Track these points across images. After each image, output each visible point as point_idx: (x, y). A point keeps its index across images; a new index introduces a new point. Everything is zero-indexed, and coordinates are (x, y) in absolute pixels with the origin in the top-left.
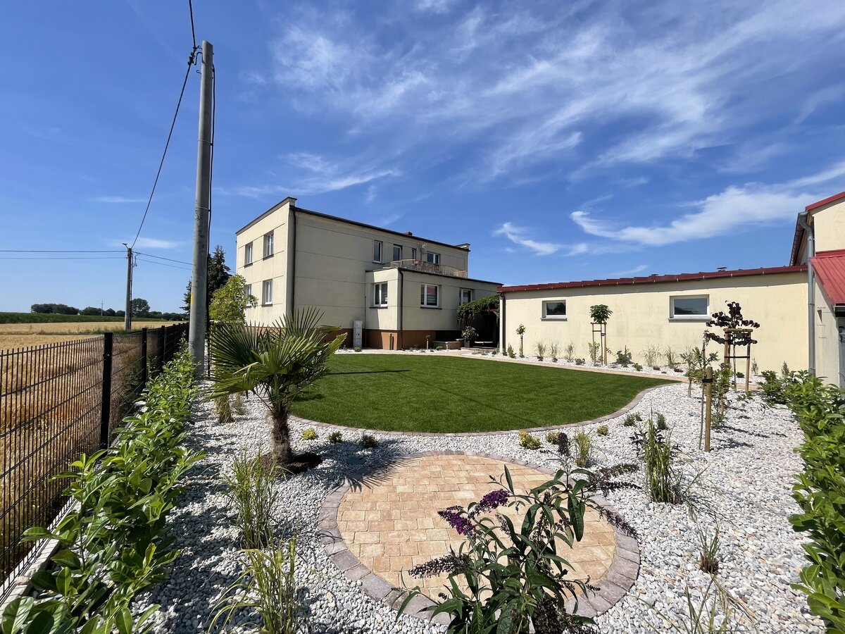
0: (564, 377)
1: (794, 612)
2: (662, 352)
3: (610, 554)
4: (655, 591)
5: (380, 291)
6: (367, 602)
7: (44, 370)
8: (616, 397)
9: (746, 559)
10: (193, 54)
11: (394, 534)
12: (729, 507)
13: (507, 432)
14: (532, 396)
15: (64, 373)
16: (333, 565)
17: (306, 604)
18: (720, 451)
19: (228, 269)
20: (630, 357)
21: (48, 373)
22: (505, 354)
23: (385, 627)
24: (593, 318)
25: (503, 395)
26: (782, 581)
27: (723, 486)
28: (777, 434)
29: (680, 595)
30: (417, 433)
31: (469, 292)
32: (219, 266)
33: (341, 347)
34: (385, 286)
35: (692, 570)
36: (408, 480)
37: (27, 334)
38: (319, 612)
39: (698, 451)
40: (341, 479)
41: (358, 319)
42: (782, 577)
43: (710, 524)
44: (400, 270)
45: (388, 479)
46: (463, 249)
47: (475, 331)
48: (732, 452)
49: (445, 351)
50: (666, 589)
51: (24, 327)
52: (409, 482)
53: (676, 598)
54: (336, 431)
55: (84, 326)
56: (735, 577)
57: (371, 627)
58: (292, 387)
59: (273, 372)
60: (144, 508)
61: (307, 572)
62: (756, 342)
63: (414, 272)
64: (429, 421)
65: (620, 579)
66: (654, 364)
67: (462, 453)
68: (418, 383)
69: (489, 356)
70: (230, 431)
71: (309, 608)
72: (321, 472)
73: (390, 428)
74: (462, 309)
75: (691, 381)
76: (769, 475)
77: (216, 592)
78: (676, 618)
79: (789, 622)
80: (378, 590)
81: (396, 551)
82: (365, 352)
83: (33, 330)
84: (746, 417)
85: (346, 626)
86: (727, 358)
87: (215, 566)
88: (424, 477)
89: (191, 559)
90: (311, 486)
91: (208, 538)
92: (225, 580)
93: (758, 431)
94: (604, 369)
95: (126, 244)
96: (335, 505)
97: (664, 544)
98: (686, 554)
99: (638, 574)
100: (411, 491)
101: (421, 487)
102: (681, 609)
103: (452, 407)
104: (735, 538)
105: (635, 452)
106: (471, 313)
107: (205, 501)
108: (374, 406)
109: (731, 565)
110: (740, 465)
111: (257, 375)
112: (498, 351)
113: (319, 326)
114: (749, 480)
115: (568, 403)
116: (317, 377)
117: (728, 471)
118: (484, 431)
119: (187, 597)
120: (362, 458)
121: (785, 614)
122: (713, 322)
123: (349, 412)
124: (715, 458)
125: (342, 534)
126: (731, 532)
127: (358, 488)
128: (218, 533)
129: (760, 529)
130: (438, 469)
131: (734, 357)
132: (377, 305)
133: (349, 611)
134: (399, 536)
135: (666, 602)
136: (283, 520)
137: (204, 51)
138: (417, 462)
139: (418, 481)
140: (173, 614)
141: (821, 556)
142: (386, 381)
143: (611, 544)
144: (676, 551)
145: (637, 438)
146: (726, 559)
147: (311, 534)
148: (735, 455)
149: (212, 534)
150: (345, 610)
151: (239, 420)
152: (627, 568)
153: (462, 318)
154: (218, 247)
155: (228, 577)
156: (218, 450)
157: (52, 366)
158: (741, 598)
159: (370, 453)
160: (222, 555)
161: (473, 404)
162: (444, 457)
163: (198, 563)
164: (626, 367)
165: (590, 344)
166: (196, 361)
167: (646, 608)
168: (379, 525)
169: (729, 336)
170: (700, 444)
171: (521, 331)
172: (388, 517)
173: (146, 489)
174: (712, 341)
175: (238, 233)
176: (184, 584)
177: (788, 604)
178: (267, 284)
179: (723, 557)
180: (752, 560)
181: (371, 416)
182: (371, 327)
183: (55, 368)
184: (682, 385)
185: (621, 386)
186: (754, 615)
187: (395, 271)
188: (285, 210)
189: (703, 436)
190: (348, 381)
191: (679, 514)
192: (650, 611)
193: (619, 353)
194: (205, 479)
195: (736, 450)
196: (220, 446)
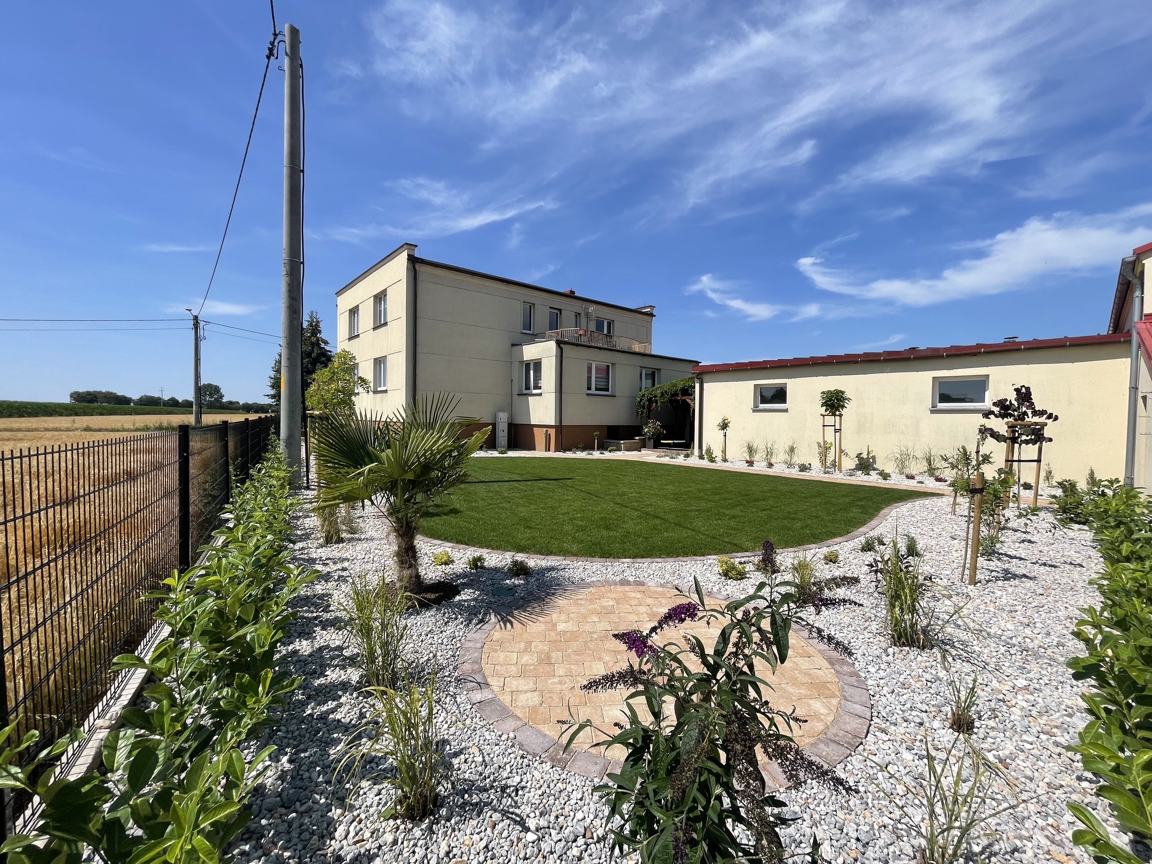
0: (782, 487)
1: (1067, 780)
2: (919, 454)
3: (832, 708)
4: (889, 752)
5: (532, 372)
6: (522, 757)
7: (97, 476)
8: (852, 514)
9: (1012, 717)
10: (272, 43)
11: (555, 680)
12: (995, 654)
13: (702, 558)
14: (736, 511)
15: (122, 479)
16: (478, 715)
17: (447, 759)
18: (990, 584)
19: (326, 343)
20: (874, 461)
21: (101, 480)
22: (701, 457)
23: (546, 785)
24: (825, 408)
25: (698, 510)
26: (1057, 744)
27: (990, 628)
28: (1071, 564)
29: (921, 758)
30: (582, 559)
31: (654, 373)
32: (314, 339)
33: (481, 448)
34: (537, 365)
35: (939, 729)
36: (572, 615)
37: (68, 430)
38: (464, 767)
39: (959, 584)
40: (485, 614)
41: (502, 410)
42: (1058, 739)
43: (967, 674)
44: (559, 343)
45: (547, 615)
46: (645, 314)
47: (661, 427)
48: (1006, 585)
49: (620, 453)
50: (903, 750)
51: (64, 422)
52: (572, 619)
53: (916, 761)
54: (477, 554)
55: (141, 420)
56: (995, 739)
57: (529, 785)
58: (419, 497)
59: (396, 476)
60: (248, 638)
61: (447, 722)
62: (1050, 440)
63: (577, 345)
64: (599, 543)
65: (844, 736)
66: (907, 471)
67: (642, 584)
68: (583, 495)
69: (680, 460)
70: (339, 555)
71: (451, 762)
72: (459, 605)
73: (547, 552)
74: (643, 396)
75: (956, 493)
76: (1054, 615)
77: (339, 741)
78: (913, 784)
79: (1061, 791)
80: (535, 744)
81: (557, 700)
82: (511, 454)
83: (77, 425)
84: (1030, 541)
85: (497, 783)
86: (1009, 461)
87: (333, 712)
88: (593, 612)
89: (304, 704)
90: (448, 622)
91: (322, 681)
92: (346, 728)
93: (1044, 559)
94: (838, 477)
95: (190, 310)
96: (479, 645)
97: (905, 697)
98: (932, 709)
99: (868, 732)
100: (575, 629)
101: (587, 624)
102: (921, 774)
103: (629, 525)
104: (1000, 692)
105: (874, 584)
106: (656, 402)
107: (315, 638)
108: (526, 523)
109: (992, 723)
110: (1015, 602)
111: (376, 480)
112: (692, 454)
113: (453, 418)
114: (1026, 621)
115: (785, 522)
116: (453, 484)
117: (999, 609)
118: (672, 557)
119: (302, 746)
120: (512, 589)
121: (1057, 782)
122: (992, 413)
123: (493, 530)
124: (981, 593)
125: (489, 680)
126: (995, 684)
127: (508, 625)
128: (333, 675)
129: (1035, 681)
130: (611, 603)
131: (1019, 461)
132: (527, 392)
133: (500, 767)
134: (560, 683)
135: (902, 765)
136: (413, 662)
137: (287, 39)
138: (584, 593)
139: (585, 617)
140: (287, 766)
141: (1106, 710)
142: (541, 492)
143: (834, 696)
144: (919, 705)
145: (877, 566)
146: (986, 716)
147: (449, 679)
148: (1010, 590)
149: (327, 676)
150: (496, 765)
151: (350, 540)
152: (854, 725)
153: (644, 408)
154: (312, 313)
155: (350, 726)
156: (327, 577)
157: (105, 471)
158: (1001, 762)
159: (522, 582)
160: (341, 701)
161: (658, 521)
162: (619, 588)
163: (313, 709)
164: (868, 474)
165: (819, 444)
166: (290, 465)
167: (875, 771)
168: (535, 669)
169: (1014, 432)
170: (963, 575)
171: (724, 426)
172: (546, 660)
173: (248, 616)
174: (990, 441)
175: (339, 293)
176: (297, 733)
177: (1062, 771)
178: (379, 362)
179: (982, 714)
180: (1019, 718)
181: (523, 536)
182: (520, 420)
183: (110, 474)
184: (944, 499)
185: (860, 500)
186: (1016, 782)
187: (552, 345)
188: (402, 260)
189: (968, 565)
190: (490, 491)
191: (926, 661)
192: (880, 775)
193: (859, 456)
194: (312, 612)
195: (1011, 583)
196: (329, 572)
